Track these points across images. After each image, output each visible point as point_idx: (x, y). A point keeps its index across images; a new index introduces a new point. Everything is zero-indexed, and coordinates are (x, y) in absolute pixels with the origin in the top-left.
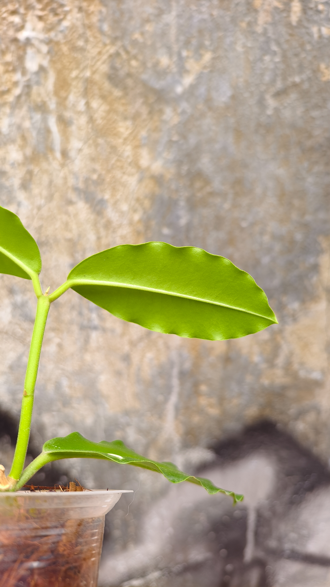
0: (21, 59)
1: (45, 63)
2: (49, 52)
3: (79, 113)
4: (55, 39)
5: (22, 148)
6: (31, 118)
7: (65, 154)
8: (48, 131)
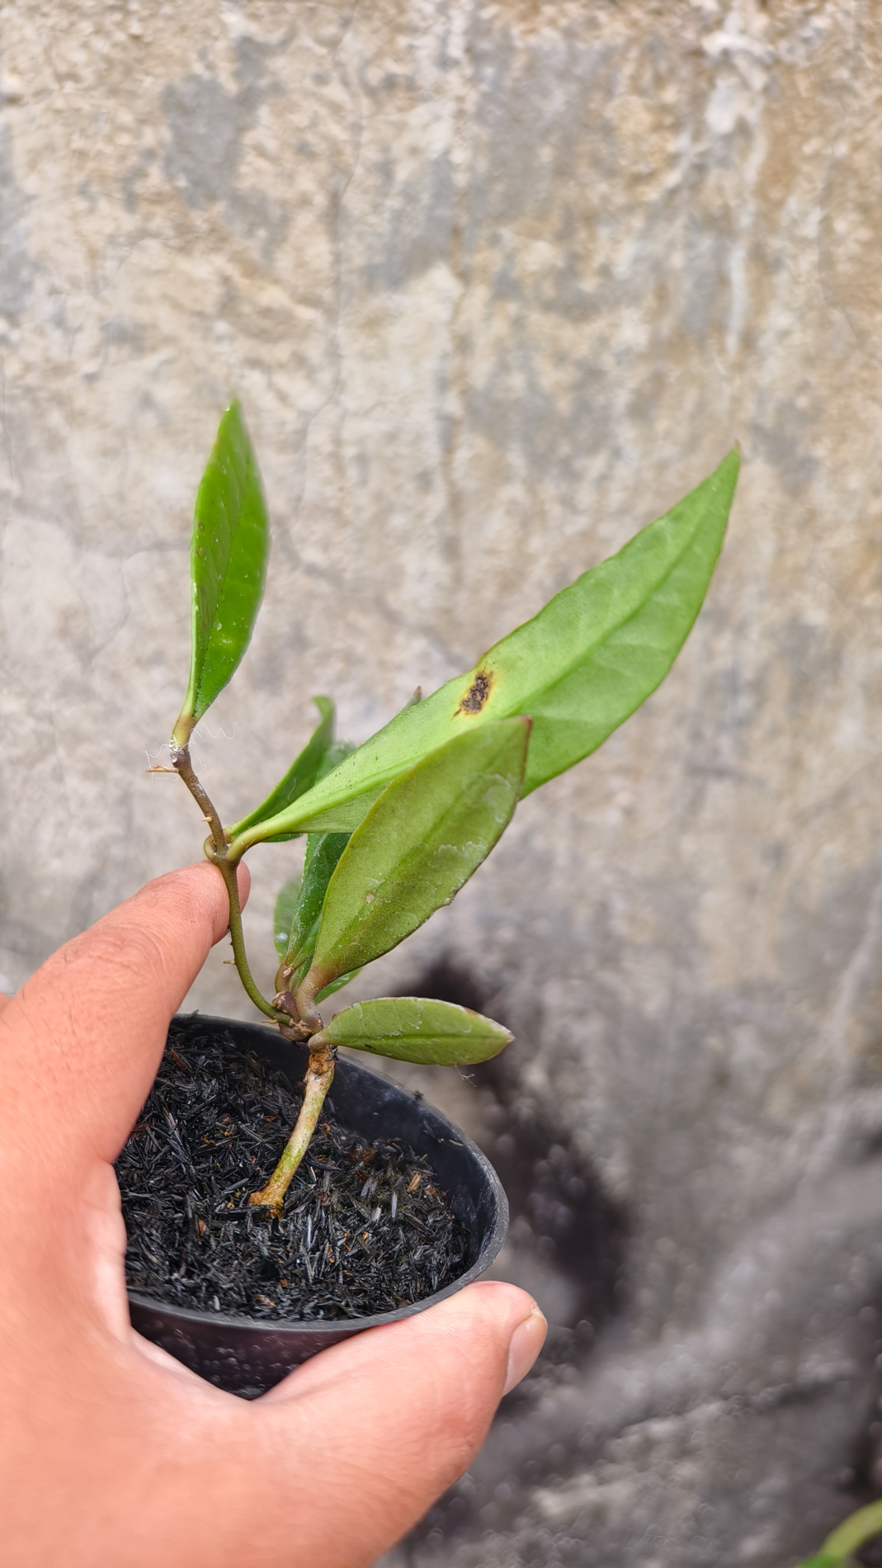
0: (698, 100)
1: (753, 115)
2: (766, 90)
3: (803, 243)
4: (787, 58)
5: (654, 316)
6: (689, 245)
7: (749, 340)
8: (723, 281)
